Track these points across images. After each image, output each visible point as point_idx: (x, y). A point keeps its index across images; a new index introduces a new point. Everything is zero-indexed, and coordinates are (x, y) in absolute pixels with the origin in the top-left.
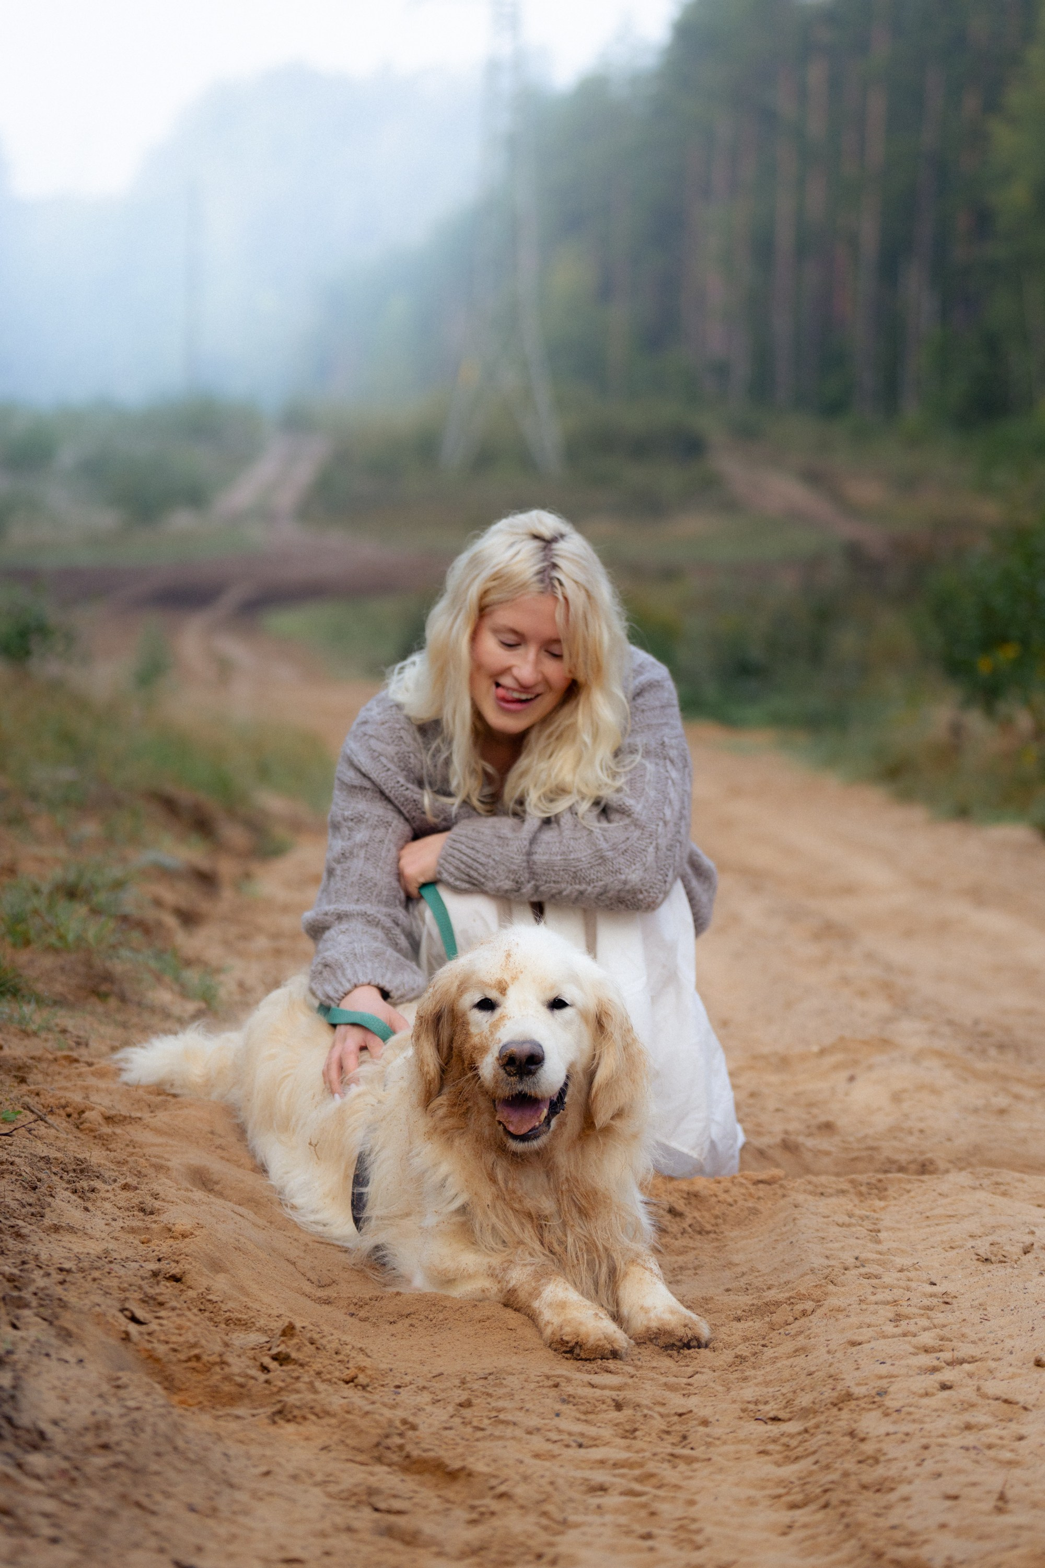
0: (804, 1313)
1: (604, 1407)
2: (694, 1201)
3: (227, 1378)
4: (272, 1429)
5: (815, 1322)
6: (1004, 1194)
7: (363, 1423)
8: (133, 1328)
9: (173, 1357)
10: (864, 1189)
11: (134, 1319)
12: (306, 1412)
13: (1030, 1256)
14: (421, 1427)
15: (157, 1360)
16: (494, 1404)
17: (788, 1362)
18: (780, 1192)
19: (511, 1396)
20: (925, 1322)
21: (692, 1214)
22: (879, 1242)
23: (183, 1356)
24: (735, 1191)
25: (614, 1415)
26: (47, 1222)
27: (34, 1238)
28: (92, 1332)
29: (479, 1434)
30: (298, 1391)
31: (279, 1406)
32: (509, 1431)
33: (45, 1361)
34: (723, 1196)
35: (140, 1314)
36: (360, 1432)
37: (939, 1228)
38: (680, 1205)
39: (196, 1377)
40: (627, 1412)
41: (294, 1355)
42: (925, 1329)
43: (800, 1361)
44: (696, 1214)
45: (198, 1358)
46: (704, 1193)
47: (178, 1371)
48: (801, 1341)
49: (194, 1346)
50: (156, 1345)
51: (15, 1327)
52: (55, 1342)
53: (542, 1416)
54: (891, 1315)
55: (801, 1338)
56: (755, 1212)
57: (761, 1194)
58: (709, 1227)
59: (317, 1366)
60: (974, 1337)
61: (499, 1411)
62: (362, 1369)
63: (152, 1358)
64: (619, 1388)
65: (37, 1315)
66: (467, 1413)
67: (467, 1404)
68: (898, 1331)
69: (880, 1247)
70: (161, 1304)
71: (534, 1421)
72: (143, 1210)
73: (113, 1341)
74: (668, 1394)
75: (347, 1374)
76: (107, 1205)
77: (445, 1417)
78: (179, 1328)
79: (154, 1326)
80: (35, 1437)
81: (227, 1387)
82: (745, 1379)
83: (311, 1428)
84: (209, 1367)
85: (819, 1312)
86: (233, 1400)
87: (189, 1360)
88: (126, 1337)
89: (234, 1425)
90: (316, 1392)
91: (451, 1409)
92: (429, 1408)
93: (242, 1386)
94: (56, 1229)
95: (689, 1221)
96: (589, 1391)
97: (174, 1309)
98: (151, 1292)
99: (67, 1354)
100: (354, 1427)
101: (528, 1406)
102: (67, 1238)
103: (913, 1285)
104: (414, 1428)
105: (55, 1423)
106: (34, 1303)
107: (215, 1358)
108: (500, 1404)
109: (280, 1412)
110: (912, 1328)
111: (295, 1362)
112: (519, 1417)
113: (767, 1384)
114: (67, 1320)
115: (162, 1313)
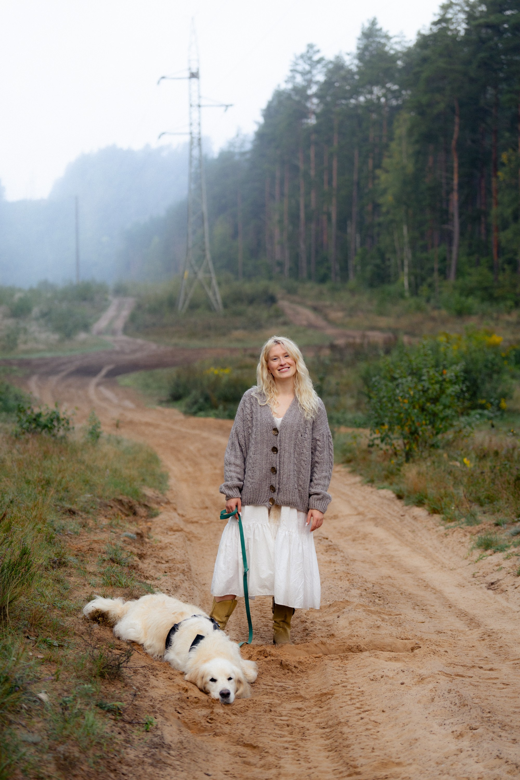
0: (329, 698)
1: (285, 726)
2: (300, 664)
3: (202, 726)
4: (214, 738)
5: (332, 701)
6: (377, 658)
7: (234, 736)
8: (179, 715)
9: (189, 722)
10: (342, 658)
11: (179, 713)
12: (221, 734)
13: (383, 679)
14: (245, 734)
15: (186, 723)
16: (260, 727)
17: (326, 712)
18: (322, 660)
19: (263, 725)
20: (358, 700)
21: (300, 667)
22: (346, 675)
23: (191, 722)
24: (310, 660)
25: (287, 728)
26: (151, 686)
27: (149, 691)
28: (171, 717)
29: (258, 736)
30: (218, 729)
31: (214, 733)
32: (265, 735)
33: (164, 726)
34: (307, 662)
35: (180, 711)
36: (233, 738)
37: (361, 670)
38: (297, 665)
39: (194, 726)
40: (290, 728)
41: (214, 718)
42: (358, 702)
43: (328, 712)
44: (301, 667)
45: (195, 722)
46: (303, 661)
47: (190, 725)
48: (329, 706)
49: (194, 719)
50: (185, 719)
51: (156, 718)
52: (165, 721)
53: (271, 730)
54: (350, 698)
55: (329, 705)
56: (315, 666)
57: (317, 661)
58: (304, 670)
59: (219, 720)
60: (369, 704)
61: (261, 729)
62: (229, 720)
63: (185, 722)
64: (287, 720)
65: (160, 715)
66: (254, 730)
67: (254, 728)
68: (351, 703)
69: (347, 677)
70: (184, 708)
71: (269, 731)
72: (169, 678)
73: (176, 719)
74: (298, 721)
75: (226, 722)
76: (161, 678)
77: (249, 732)
78: (190, 714)
79: (183, 714)
80: (169, 746)
81: (202, 728)
82: (316, 717)
83: (222, 737)
84: (197, 724)
85: (333, 698)
86: (203, 731)
87: (193, 722)
88: (179, 718)
89: (205, 738)
90: (222, 729)
91: (251, 729)
92: (245, 729)
93: (205, 728)
94: (153, 687)
95: (299, 669)
96: (280, 722)
97: (187, 709)
98: (181, 705)
99: (168, 724)
100: (232, 737)
101: (268, 727)
102: (156, 689)
103: (354, 688)
104: (243, 735)
105: (171, 742)
106: (159, 712)
107: (199, 722)
108: (262, 727)
109: (215, 734)
110: (355, 702)
111: (214, 720)
112: (266, 731)
113: (321, 718)
114: (166, 715)
115: (185, 711)
